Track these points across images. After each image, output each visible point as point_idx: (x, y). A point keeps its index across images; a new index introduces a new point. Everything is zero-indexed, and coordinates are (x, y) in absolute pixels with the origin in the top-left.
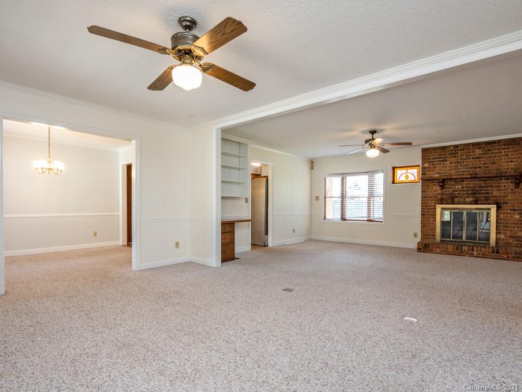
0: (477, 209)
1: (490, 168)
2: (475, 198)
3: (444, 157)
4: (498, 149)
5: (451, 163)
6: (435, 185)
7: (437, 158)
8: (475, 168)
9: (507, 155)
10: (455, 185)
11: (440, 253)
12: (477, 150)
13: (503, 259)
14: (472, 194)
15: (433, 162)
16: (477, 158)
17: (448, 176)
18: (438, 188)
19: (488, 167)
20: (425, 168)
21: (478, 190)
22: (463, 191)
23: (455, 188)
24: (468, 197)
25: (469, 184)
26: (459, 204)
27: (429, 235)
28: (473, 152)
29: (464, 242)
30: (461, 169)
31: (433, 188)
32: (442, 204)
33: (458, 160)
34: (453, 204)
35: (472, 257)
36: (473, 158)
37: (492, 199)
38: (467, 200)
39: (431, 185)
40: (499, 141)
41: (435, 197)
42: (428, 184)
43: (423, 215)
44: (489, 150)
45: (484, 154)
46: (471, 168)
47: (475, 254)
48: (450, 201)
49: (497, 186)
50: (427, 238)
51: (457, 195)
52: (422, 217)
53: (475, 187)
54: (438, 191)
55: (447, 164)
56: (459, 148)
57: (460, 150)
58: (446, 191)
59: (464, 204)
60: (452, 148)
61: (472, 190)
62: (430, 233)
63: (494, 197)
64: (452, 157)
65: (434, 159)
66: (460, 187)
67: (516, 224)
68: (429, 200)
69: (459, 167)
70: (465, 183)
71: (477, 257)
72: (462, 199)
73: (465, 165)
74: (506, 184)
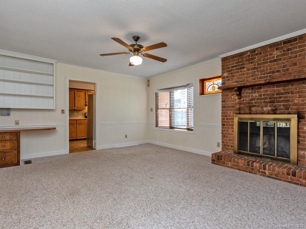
1: (290, 71)
2: (274, 107)
3: (241, 65)
4: (300, 47)
5: (248, 70)
6: (233, 95)
7: (235, 66)
8: (273, 72)
10: (252, 93)
11: (231, 168)
12: (275, 52)
13: (301, 185)
14: (270, 102)
16: (275, 61)
17: (245, 83)
18: (237, 97)
19: (288, 70)
20: (224, 78)
21: (276, 98)
22: (260, 99)
23: (252, 96)
24: (266, 106)
26: (256, 114)
27: (229, 146)
28: (271, 54)
29: (261, 157)
30: (258, 75)
31: (231, 98)
32: (240, 114)
33: (255, 65)
34: (250, 114)
35: (264, 176)
36: (271, 62)
37: (293, 107)
38: (265, 109)
39: (230, 94)
41: (234, 107)
42: (227, 93)
43: (223, 125)
44: (288, 50)
45: (283, 55)
46: (269, 73)
47: (267, 172)
48: (247, 111)
49: (299, 92)
50: (227, 149)
51: (254, 104)
52: (222, 128)
53: (273, 94)
54: (236, 100)
55: (245, 71)
56: (256, 52)
57: (257, 54)
58: (243, 101)
59: (262, 114)
60: (249, 53)
61: (270, 98)
62: (229, 144)
63: (295, 105)
64: (249, 63)
65: (232, 67)
66: (257, 95)
68: (228, 110)
69: (256, 73)
70: (262, 90)
71: (268, 177)
72: (260, 109)
73: (263, 71)
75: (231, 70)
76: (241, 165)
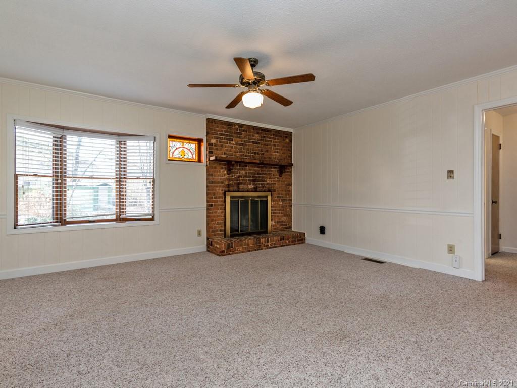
0: (259, 197)
1: (265, 156)
2: (255, 185)
3: (230, 136)
4: (270, 138)
5: (236, 144)
6: (222, 168)
7: (224, 135)
8: (255, 153)
9: (275, 145)
10: (240, 169)
12: (256, 135)
13: (287, 245)
14: (254, 181)
15: (220, 139)
16: (256, 143)
17: (234, 158)
18: (226, 172)
19: (263, 154)
20: (212, 145)
21: (257, 177)
22: (246, 177)
23: (240, 172)
24: (250, 184)
25: (250, 170)
27: (217, 231)
28: (254, 136)
29: (250, 233)
30: (244, 152)
31: (220, 172)
32: (230, 191)
33: (242, 141)
34: (238, 191)
36: (254, 143)
37: (267, 186)
38: (250, 187)
39: (218, 167)
41: (222, 183)
44: (264, 137)
45: (261, 140)
46: (252, 153)
47: (269, 244)
48: (236, 188)
49: (270, 174)
50: (215, 235)
51: (241, 182)
52: (208, 209)
53: (255, 174)
54: (225, 175)
55: (233, 144)
56: (243, 129)
57: (244, 131)
58: (232, 177)
59: (248, 192)
60: (237, 127)
61: (253, 177)
62: (217, 229)
63: (267, 184)
64: (237, 137)
65: (221, 135)
66: (244, 172)
67: (280, 210)
68: (217, 187)
69: (243, 150)
70: (247, 168)
71: (270, 248)
72: (246, 187)
73: (248, 149)
74: (275, 172)
75: (220, 138)
76: (251, 245)
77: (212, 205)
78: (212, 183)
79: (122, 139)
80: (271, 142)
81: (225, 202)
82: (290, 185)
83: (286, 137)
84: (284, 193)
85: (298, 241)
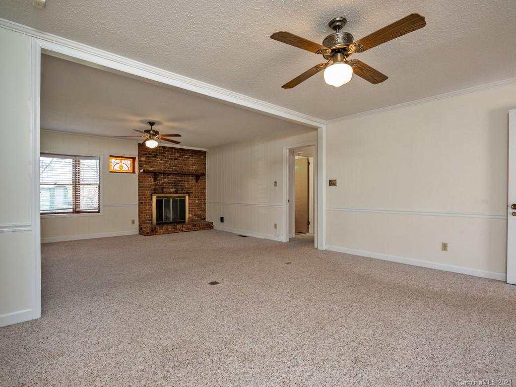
0: (178, 197)
1: (183, 168)
2: (176, 189)
3: (156, 155)
4: (188, 156)
5: (161, 160)
6: (150, 177)
7: (151, 154)
8: (176, 166)
9: (192, 161)
10: (164, 178)
11: (163, 234)
12: (177, 154)
14: (175, 186)
15: (148, 157)
16: (177, 159)
17: (159, 170)
18: (153, 180)
20: (142, 161)
21: (177, 183)
22: (169, 183)
23: (164, 180)
24: (172, 188)
25: (172, 178)
26: (167, 193)
27: (146, 220)
28: (174, 154)
29: (171, 222)
30: (167, 166)
31: (148, 180)
32: (156, 193)
33: (165, 158)
34: (163, 193)
35: (182, 232)
36: (174, 159)
37: (185, 190)
38: (172, 190)
39: (147, 176)
40: (188, 150)
41: (150, 187)
42: (145, 175)
44: (183, 155)
45: (181, 157)
46: (174, 166)
47: (184, 229)
48: (160, 191)
49: (187, 181)
50: (144, 223)
51: (165, 186)
52: (139, 205)
53: (176, 181)
54: (152, 182)
55: (158, 160)
57: (167, 151)
58: (158, 183)
59: (170, 193)
60: (161, 148)
61: (174, 183)
63: (186, 188)
64: (162, 155)
65: (149, 154)
66: (167, 180)
67: (196, 206)
68: (146, 190)
69: (166, 164)
70: (170, 177)
71: (185, 232)
72: (168, 190)
73: (170, 164)
74: (192, 180)
76: (170, 230)
77: (142, 203)
78: (142, 187)
79: (77, 158)
80: (189, 158)
81: (152, 200)
82: (205, 189)
83: (201, 155)
84: (200, 194)
85: (207, 227)
